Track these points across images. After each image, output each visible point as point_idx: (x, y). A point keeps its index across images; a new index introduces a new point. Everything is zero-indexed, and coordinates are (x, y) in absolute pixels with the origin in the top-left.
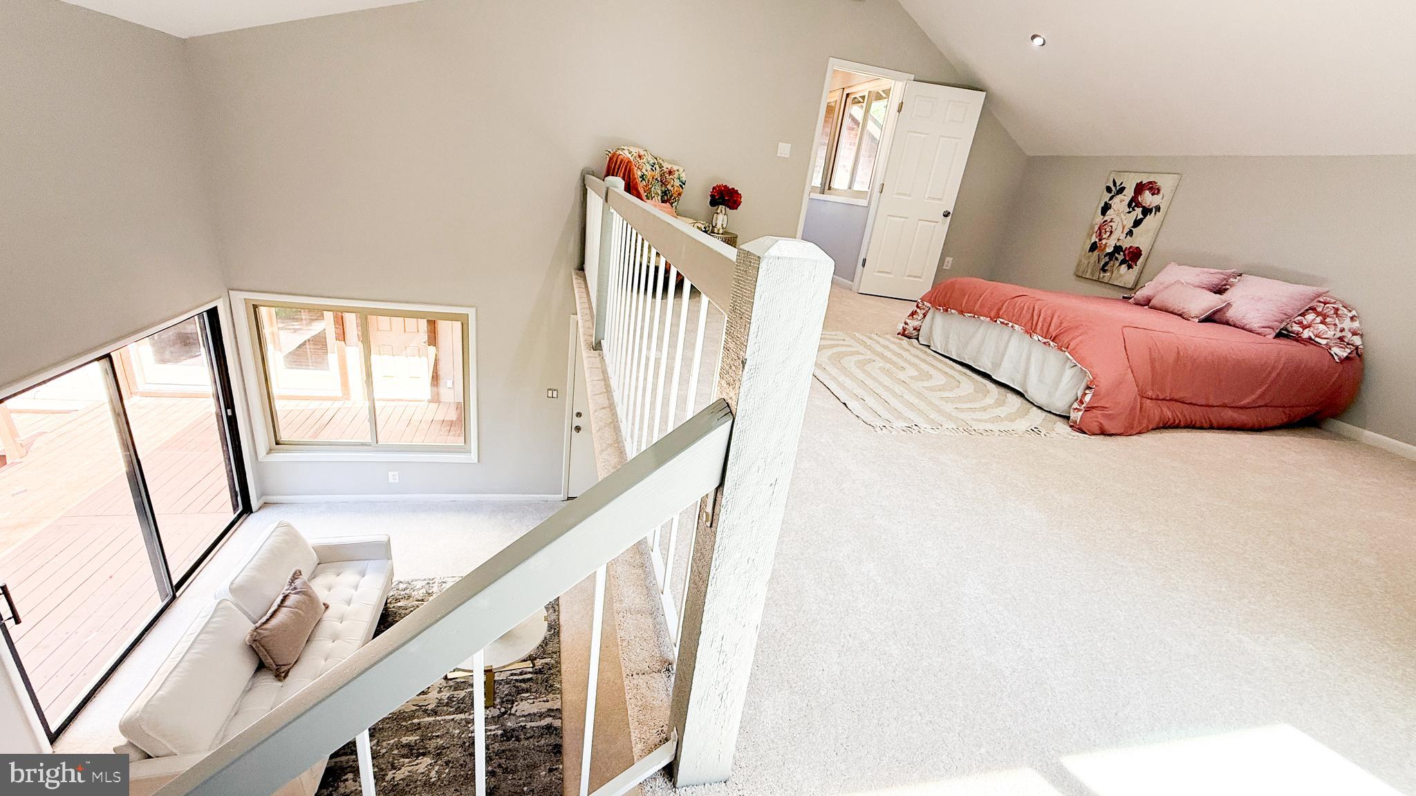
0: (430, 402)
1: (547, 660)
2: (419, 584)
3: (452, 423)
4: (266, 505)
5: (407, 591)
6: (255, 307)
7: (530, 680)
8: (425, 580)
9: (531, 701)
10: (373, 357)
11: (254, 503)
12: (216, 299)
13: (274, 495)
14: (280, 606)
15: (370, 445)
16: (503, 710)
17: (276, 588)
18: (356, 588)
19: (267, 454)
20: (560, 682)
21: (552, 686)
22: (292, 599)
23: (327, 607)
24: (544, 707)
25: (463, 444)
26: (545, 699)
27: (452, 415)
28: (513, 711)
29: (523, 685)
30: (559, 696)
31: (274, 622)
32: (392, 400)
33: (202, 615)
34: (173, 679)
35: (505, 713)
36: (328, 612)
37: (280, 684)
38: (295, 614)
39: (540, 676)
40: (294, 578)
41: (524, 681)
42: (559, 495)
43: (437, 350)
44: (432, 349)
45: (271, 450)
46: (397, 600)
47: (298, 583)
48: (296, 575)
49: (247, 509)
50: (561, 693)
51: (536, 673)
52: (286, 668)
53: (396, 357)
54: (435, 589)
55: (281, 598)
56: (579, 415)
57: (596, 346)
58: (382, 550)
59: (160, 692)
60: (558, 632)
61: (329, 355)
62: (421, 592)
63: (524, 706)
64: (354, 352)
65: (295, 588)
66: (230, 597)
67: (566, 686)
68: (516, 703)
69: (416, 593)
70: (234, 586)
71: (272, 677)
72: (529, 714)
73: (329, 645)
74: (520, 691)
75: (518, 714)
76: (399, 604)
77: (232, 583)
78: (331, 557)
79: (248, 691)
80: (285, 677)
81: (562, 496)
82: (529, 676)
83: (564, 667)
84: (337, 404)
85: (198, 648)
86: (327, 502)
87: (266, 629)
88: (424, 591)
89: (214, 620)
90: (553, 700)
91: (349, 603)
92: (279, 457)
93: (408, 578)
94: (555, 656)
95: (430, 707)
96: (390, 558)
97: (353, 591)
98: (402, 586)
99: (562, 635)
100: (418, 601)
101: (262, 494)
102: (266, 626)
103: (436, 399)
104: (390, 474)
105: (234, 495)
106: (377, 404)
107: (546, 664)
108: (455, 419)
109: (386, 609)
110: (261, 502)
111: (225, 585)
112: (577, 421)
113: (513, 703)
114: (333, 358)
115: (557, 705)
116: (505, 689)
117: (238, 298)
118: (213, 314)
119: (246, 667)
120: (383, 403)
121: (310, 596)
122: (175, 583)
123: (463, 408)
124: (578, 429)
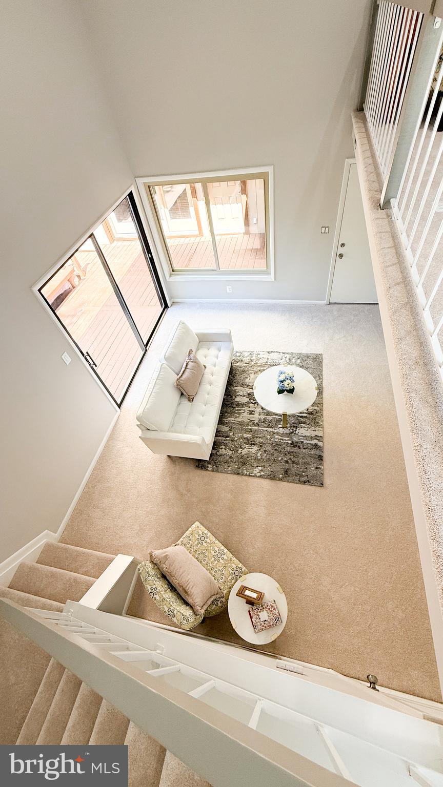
0: (244, 234)
1: (315, 408)
2: (246, 354)
3: (257, 250)
4: (173, 303)
5: (240, 358)
6: (149, 187)
7: (306, 417)
8: (249, 352)
9: (306, 429)
10: (212, 207)
11: (169, 304)
12: (130, 187)
13: (176, 298)
14: (186, 368)
15: (216, 271)
16: (291, 431)
17: (183, 358)
18: (217, 357)
19: (170, 277)
20: (323, 421)
21: (317, 423)
22: (190, 365)
23: (205, 367)
24: (314, 434)
25: (266, 269)
26: (314, 429)
27: (257, 245)
28: (297, 432)
29: (302, 420)
30: (322, 429)
31: (184, 376)
32: (225, 234)
33: (156, 370)
34: (151, 400)
35: (292, 433)
36: (206, 370)
37: (191, 404)
38: (193, 373)
39: (311, 416)
40: (190, 354)
41: (302, 417)
42: (323, 302)
43: (247, 196)
44: (244, 196)
45: (171, 274)
46: (236, 362)
47: (192, 356)
48: (191, 351)
49: (166, 306)
50: (323, 428)
51: (309, 414)
52: (193, 397)
53: (224, 205)
54: (254, 358)
55: (185, 364)
56: (343, 245)
57: (384, 205)
58: (227, 338)
59: (147, 406)
60: (322, 392)
61: (190, 208)
62: (247, 358)
63: (303, 431)
64: (202, 204)
65: (191, 359)
66: (165, 362)
67: (325, 424)
68: (298, 429)
69: (245, 359)
70: (166, 357)
71: (187, 400)
72: (305, 436)
73: (208, 387)
74: (300, 423)
75: (299, 434)
76: (238, 364)
77: (165, 355)
78: (204, 340)
79: (179, 404)
80: (192, 401)
81: (325, 302)
82: (305, 415)
83: (325, 413)
84: (198, 239)
85: (157, 387)
86: (200, 303)
87: (182, 380)
88: (248, 358)
89: (161, 373)
90: (318, 430)
91: (215, 366)
92: (175, 278)
93: (241, 350)
94: (319, 406)
95: (256, 422)
96: (231, 341)
97: (216, 359)
98: (238, 354)
99: (324, 393)
100: (246, 363)
101: (171, 298)
102: (181, 379)
103: (247, 233)
104: (228, 287)
105: (160, 299)
106: (217, 238)
107: (315, 410)
108: (259, 247)
109: (232, 366)
110: (171, 302)
111: (162, 356)
112: (341, 250)
113: (296, 428)
114: (192, 210)
115: (320, 434)
116: (293, 420)
117: (140, 181)
118: (131, 195)
119: (177, 395)
120: (220, 237)
121: (198, 364)
122: (145, 344)
123: (264, 238)
124: (341, 256)
